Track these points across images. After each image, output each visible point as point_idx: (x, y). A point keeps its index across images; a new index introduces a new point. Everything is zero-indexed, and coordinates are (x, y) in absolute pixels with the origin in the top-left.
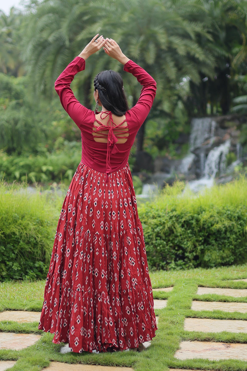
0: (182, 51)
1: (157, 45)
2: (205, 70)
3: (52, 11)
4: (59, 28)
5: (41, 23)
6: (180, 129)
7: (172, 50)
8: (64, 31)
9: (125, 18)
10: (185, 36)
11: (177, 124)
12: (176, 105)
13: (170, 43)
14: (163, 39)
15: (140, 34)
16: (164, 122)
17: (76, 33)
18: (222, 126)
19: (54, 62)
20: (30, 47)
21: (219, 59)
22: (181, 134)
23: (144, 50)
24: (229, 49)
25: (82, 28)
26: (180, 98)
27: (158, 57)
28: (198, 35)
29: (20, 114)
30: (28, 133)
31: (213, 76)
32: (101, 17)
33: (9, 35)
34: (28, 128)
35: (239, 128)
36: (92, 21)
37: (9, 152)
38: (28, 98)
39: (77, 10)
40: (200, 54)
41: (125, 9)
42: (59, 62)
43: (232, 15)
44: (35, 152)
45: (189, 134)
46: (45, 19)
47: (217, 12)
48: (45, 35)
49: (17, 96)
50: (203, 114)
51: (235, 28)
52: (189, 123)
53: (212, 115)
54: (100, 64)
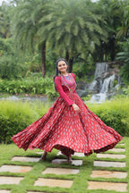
0: (91, 29)
1: (79, 26)
2: (103, 39)
3: (27, 7)
4: (30, 16)
5: (20, 14)
6: (90, 67)
7: (87, 29)
8: (32, 17)
9: (64, 13)
10: (94, 22)
11: (88, 65)
12: (88, 55)
13: (86, 25)
14: (82, 23)
16: (82, 64)
17: (39, 19)
18: (111, 67)
19: (27, 33)
20: (15, 25)
21: (109, 33)
22: (90, 70)
23: (72, 28)
24: (115, 28)
25: (42, 17)
26: (90, 52)
27: (79, 32)
28: (100, 21)
29: (9, 59)
30: (13, 68)
31: (107, 41)
32: (51, 12)
33: (2, 16)
34: (14, 66)
35: (119, 68)
36: (47, 13)
37: (3, 78)
38: (13, 50)
39: (39, 7)
40: (100, 31)
41: (63, 8)
42: (30, 33)
43: (117, 12)
44: (16, 78)
45: (94, 70)
46: (23, 11)
47: (109, 10)
48: (23, 19)
49: (6, 49)
50: (101, 61)
51: (118, 18)
52: (94, 65)
53: (106, 61)
54: (51, 35)
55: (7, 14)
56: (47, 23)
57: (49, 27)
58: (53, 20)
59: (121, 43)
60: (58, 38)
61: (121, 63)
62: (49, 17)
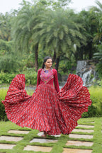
0: (74, 35)
1: (64, 32)
2: (83, 42)
3: (24, 17)
4: (26, 23)
5: (19, 22)
6: (72, 64)
7: (70, 34)
8: (28, 25)
9: (52, 22)
10: (75, 29)
11: (71, 62)
12: (71, 55)
13: (69, 31)
14: (66, 30)
15: (58, 27)
16: (66, 62)
17: (33, 26)
18: (89, 64)
19: (24, 37)
20: (15, 31)
21: (88, 38)
22: (73, 67)
23: (59, 34)
24: (92, 34)
25: (35, 24)
26: (72, 52)
27: (65, 37)
28: (80, 28)
29: (10, 57)
30: (13, 65)
31: (86, 44)
32: (43, 21)
33: (5, 23)
34: (13, 63)
35: (95, 65)
36: (39, 22)
37: (5, 71)
38: (13, 50)
39: (33, 17)
40: (81, 36)
41: (52, 18)
42: (26, 37)
43: (94, 21)
44: (15, 72)
45: (76, 67)
46: (21, 21)
47: (88, 20)
48: (21, 27)
49: (8, 49)
50: (82, 59)
51: (95, 26)
52: (76, 62)
53: (85, 59)
54: (42, 39)
55: (9, 22)
56: (39, 29)
57: (41, 32)
58: (44, 27)
59: (97, 46)
60: (48, 41)
61: (96, 61)
62: (41, 25)
